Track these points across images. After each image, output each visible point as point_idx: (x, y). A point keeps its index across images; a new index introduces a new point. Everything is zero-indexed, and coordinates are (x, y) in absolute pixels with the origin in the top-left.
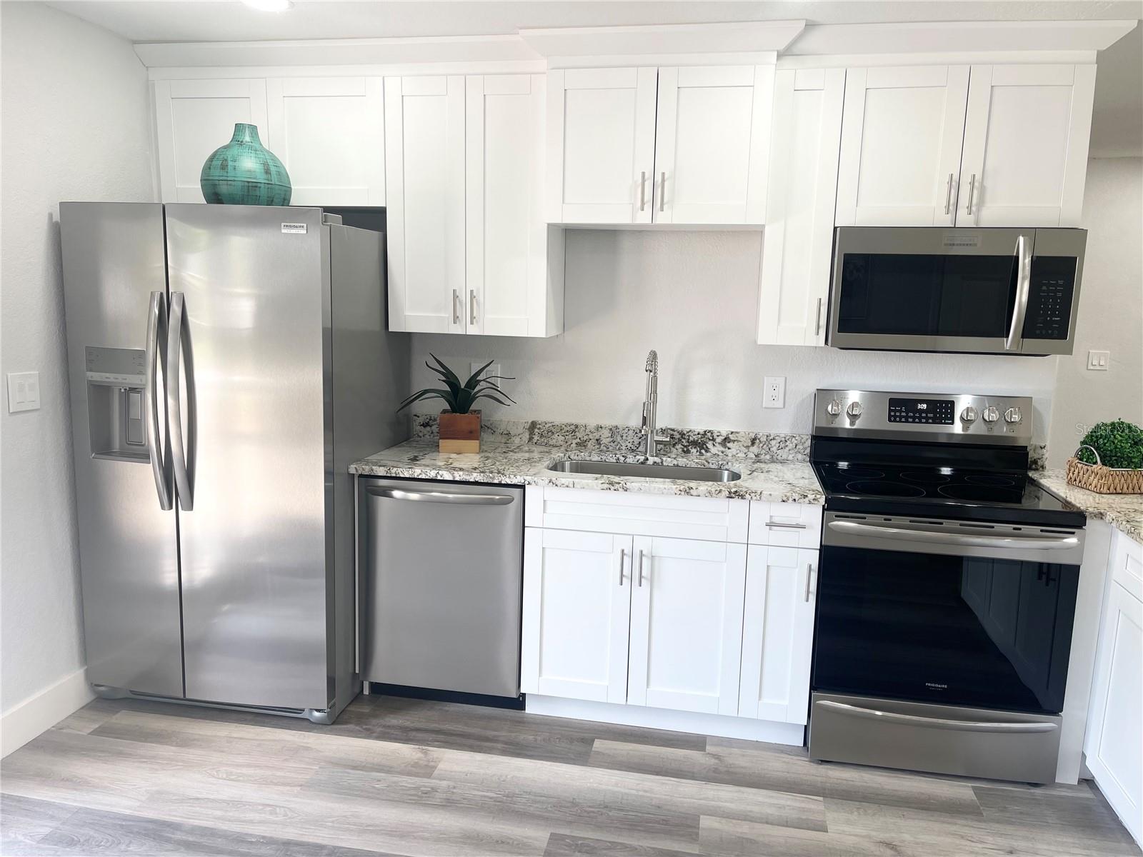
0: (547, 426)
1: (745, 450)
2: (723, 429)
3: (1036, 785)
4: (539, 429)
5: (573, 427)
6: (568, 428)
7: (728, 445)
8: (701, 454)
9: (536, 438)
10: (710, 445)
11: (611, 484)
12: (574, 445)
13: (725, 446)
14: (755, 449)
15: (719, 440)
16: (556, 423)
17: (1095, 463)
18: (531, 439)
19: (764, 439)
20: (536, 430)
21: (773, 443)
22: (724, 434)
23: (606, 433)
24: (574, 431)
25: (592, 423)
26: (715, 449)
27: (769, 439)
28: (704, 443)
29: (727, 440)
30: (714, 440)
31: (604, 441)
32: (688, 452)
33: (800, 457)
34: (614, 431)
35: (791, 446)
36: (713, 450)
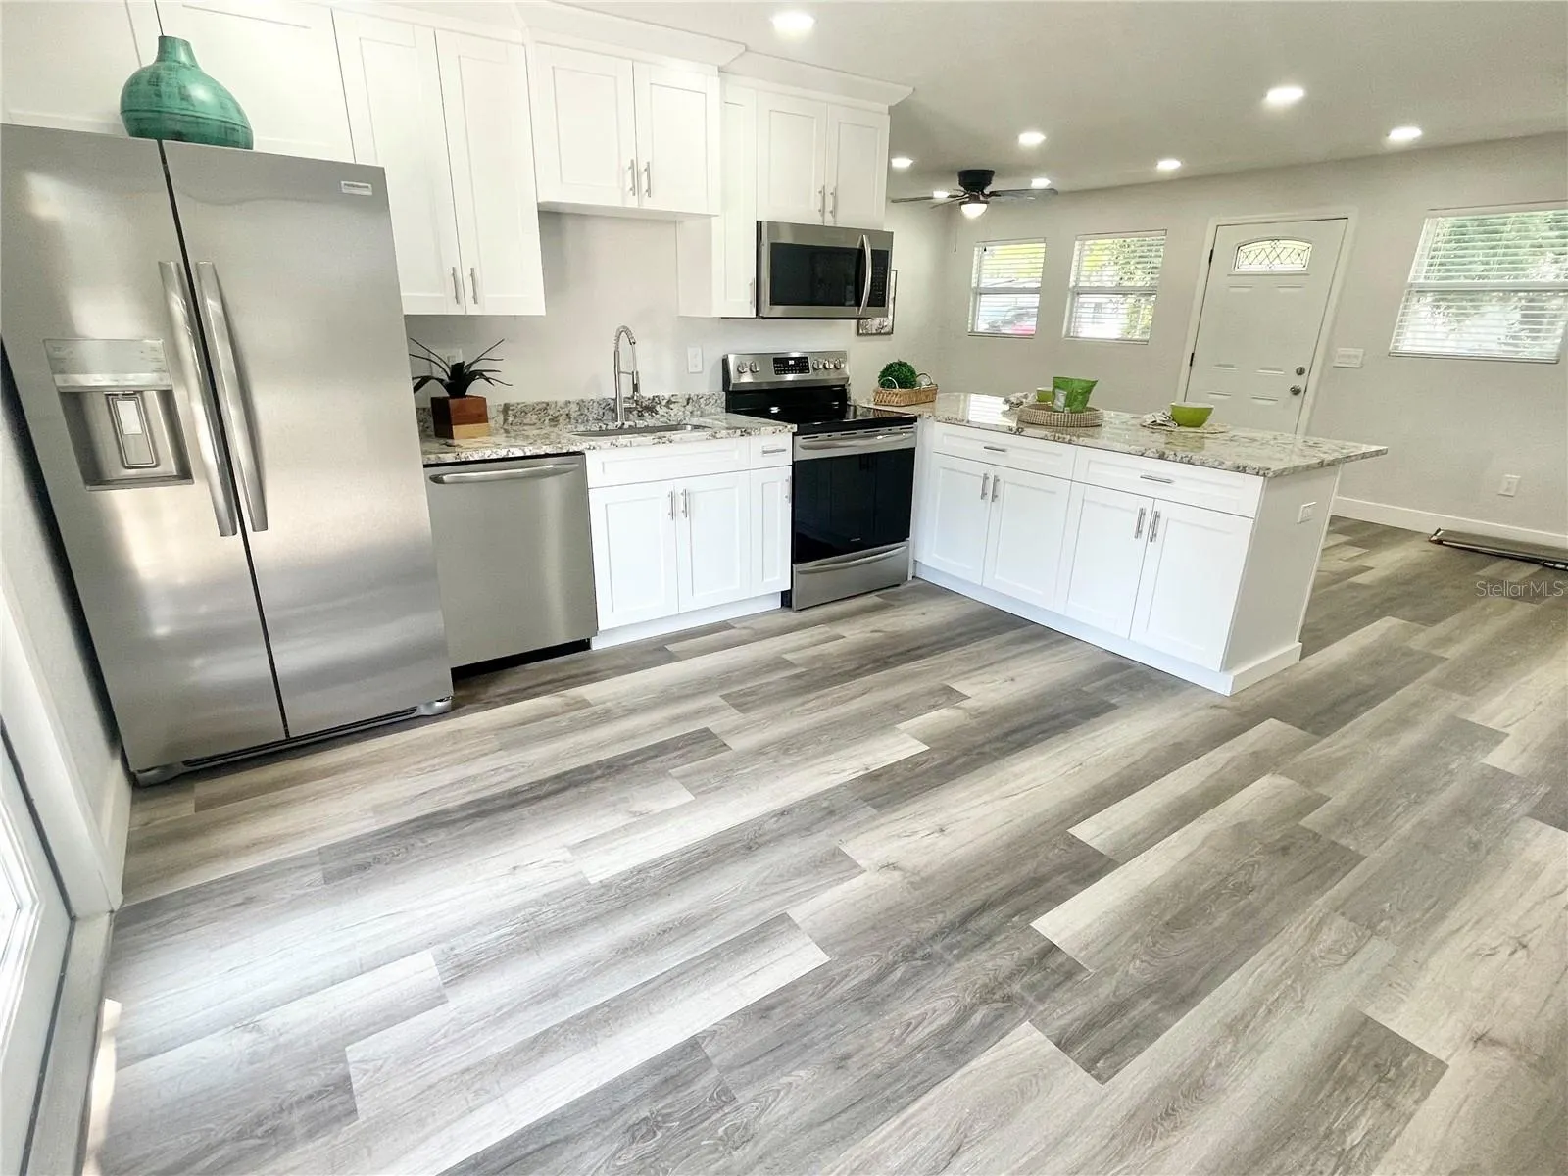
0: (520, 406)
1: (683, 409)
2: (666, 393)
3: (898, 585)
4: (512, 410)
5: (544, 405)
6: (540, 406)
7: (672, 406)
8: (652, 416)
9: (510, 419)
10: (658, 408)
11: (659, 438)
12: (547, 421)
13: (669, 408)
14: (689, 407)
15: (664, 402)
16: (528, 403)
17: (895, 388)
18: (505, 420)
19: (695, 398)
20: (510, 412)
21: (701, 400)
22: (667, 397)
23: (574, 407)
24: (546, 409)
25: (561, 399)
26: (662, 411)
27: (699, 397)
28: (654, 407)
29: (669, 402)
30: (660, 403)
31: (574, 415)
32: (642, 416)
33: (719, 409)
34: (581, 404)
35: (713, 401)
36: (661, 412)
